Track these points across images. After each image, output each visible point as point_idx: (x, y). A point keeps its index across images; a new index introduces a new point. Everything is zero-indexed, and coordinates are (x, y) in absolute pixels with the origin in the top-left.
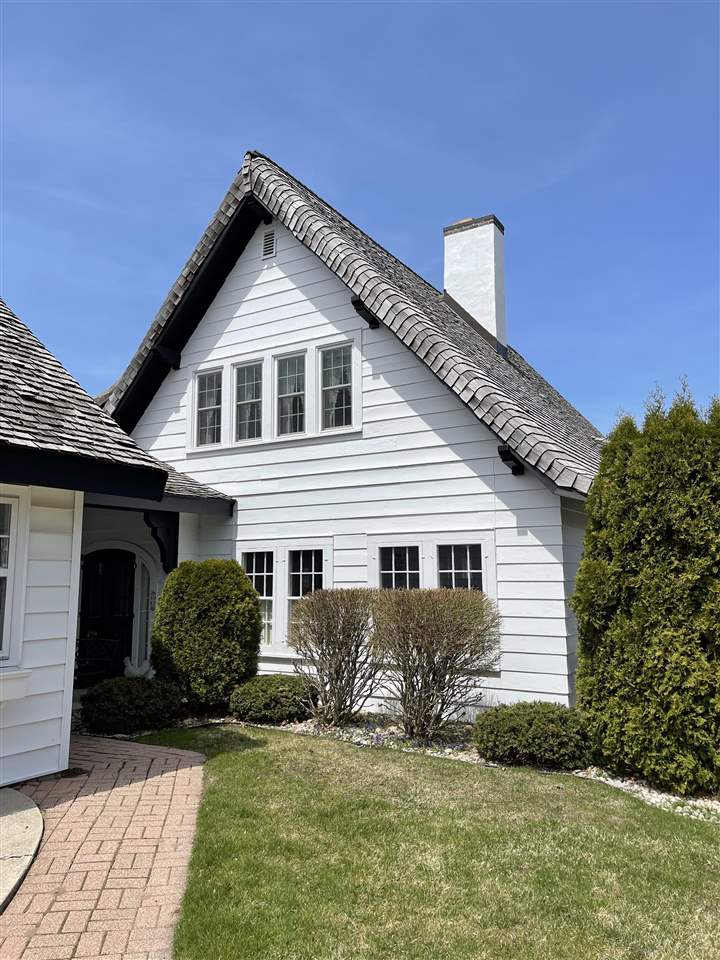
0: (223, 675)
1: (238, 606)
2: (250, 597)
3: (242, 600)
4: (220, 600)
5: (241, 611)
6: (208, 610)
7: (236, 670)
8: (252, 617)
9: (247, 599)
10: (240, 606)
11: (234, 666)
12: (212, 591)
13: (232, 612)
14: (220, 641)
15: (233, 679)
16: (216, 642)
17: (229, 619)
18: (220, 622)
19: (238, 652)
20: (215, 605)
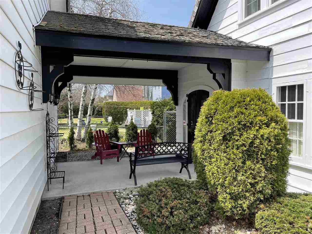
0: (248, 194)
1: (262, 132)
2: (277, 122)
3: (268, 125)
4: (245, 125)
5: (266, 136)
6: (232, 133)
7: (261, 192)
8: (278, 142)
9: (273, 124)
10: (265, 131)
11: (259, 187)
12: (236, 117)
13: (255, 137)
14: (244, 163)
15: (259, 199)
16: (239, 163)
17: (252, 143)
18: (243, 145)
19: (263, 175)
20: (239, 129)
